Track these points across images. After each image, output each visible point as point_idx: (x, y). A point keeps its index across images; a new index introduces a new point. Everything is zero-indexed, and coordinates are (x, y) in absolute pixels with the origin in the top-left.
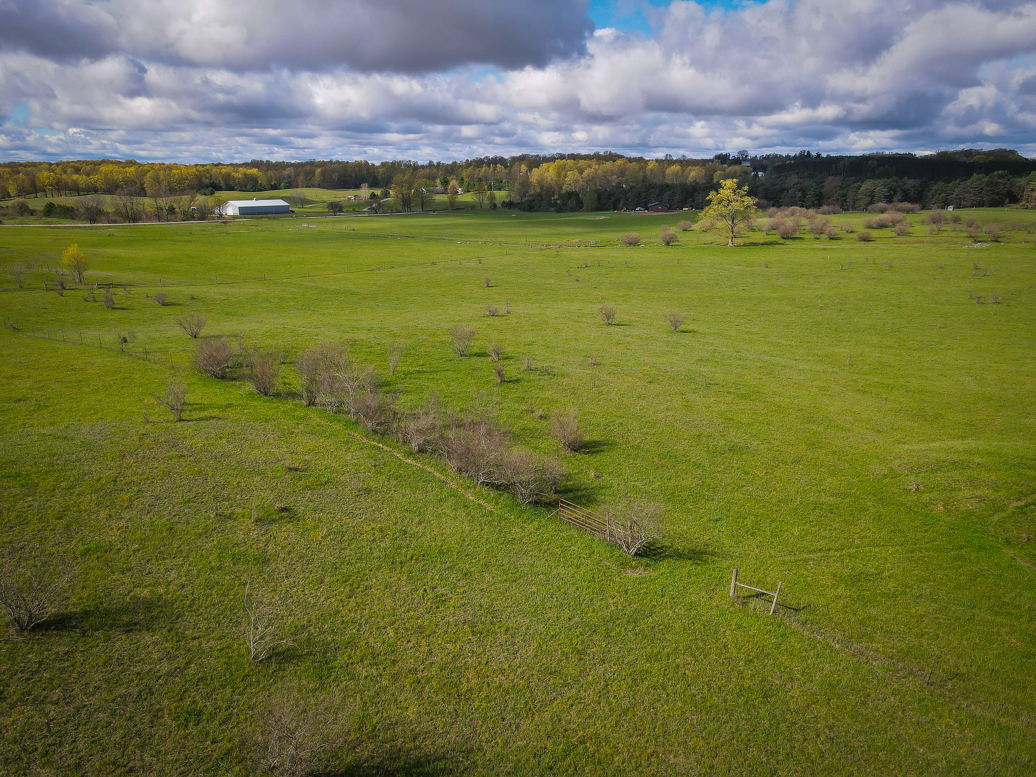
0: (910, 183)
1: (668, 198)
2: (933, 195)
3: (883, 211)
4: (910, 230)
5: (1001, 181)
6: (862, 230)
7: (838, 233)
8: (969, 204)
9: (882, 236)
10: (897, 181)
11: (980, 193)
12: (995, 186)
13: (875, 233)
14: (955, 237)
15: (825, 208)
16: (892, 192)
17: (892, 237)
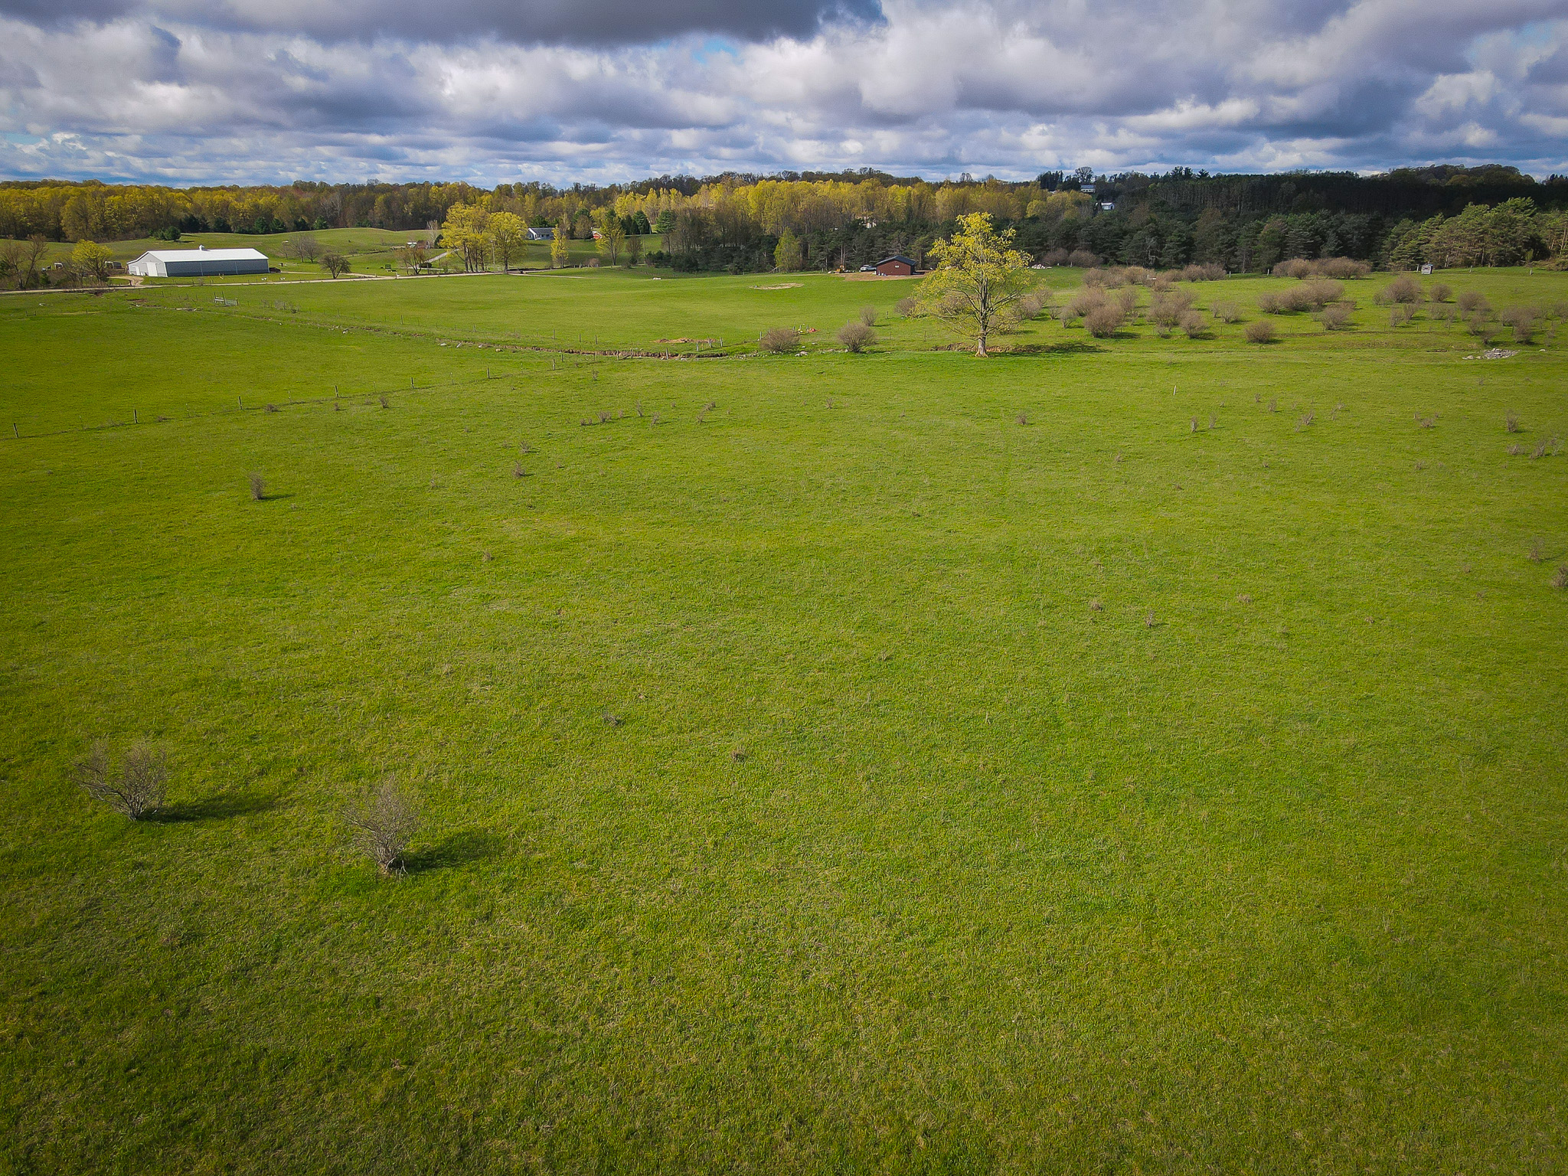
0: (1353, 222)
1: (920, 248)
2: (1393, 243)
3: (1301, 275)
4: (1352, 317)
5: (1519, 217)
6: (1258, 319)
7: (1208, 325)
8: (1460, 260)
9: (1295, 331)
10: (1328, 217)
11: (1482, 240)
12: (1510, 226)
13: (1281, 325)
14: (1444, 334)
15: (1194, 269)
16: (1318, 238)
17: (1315, 335)
